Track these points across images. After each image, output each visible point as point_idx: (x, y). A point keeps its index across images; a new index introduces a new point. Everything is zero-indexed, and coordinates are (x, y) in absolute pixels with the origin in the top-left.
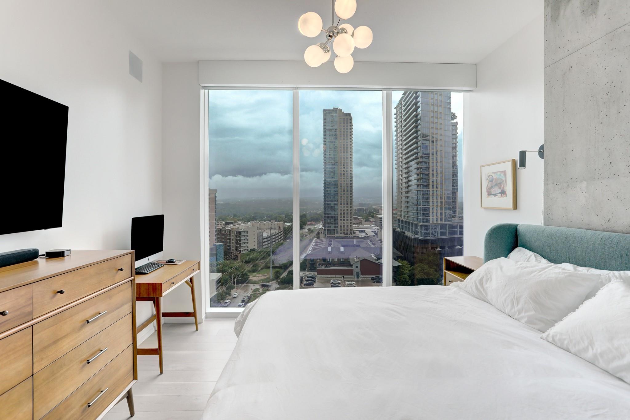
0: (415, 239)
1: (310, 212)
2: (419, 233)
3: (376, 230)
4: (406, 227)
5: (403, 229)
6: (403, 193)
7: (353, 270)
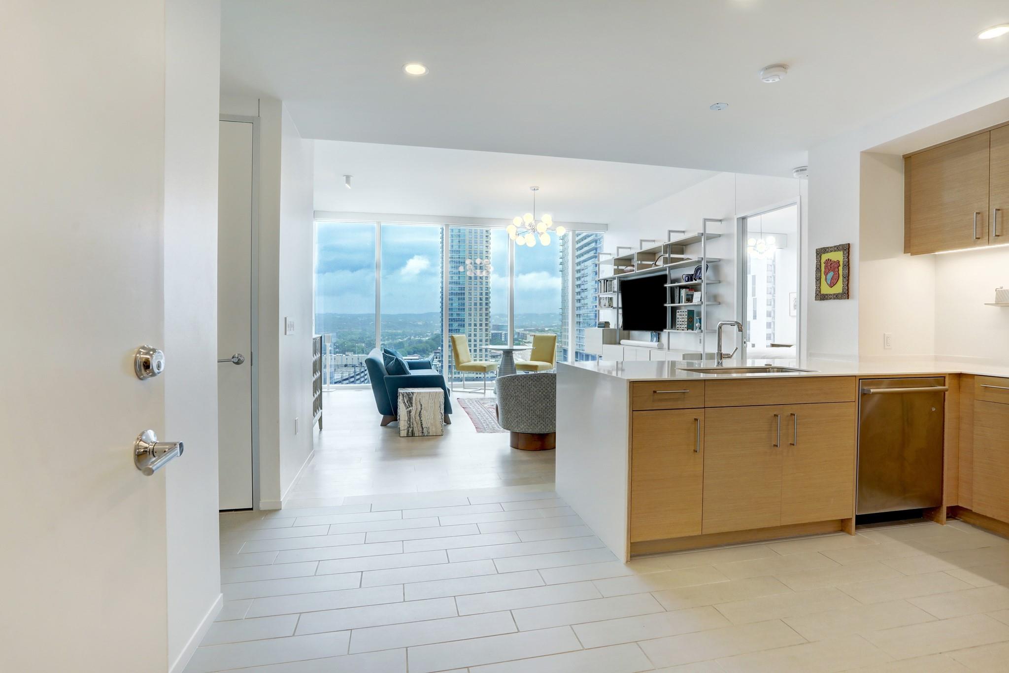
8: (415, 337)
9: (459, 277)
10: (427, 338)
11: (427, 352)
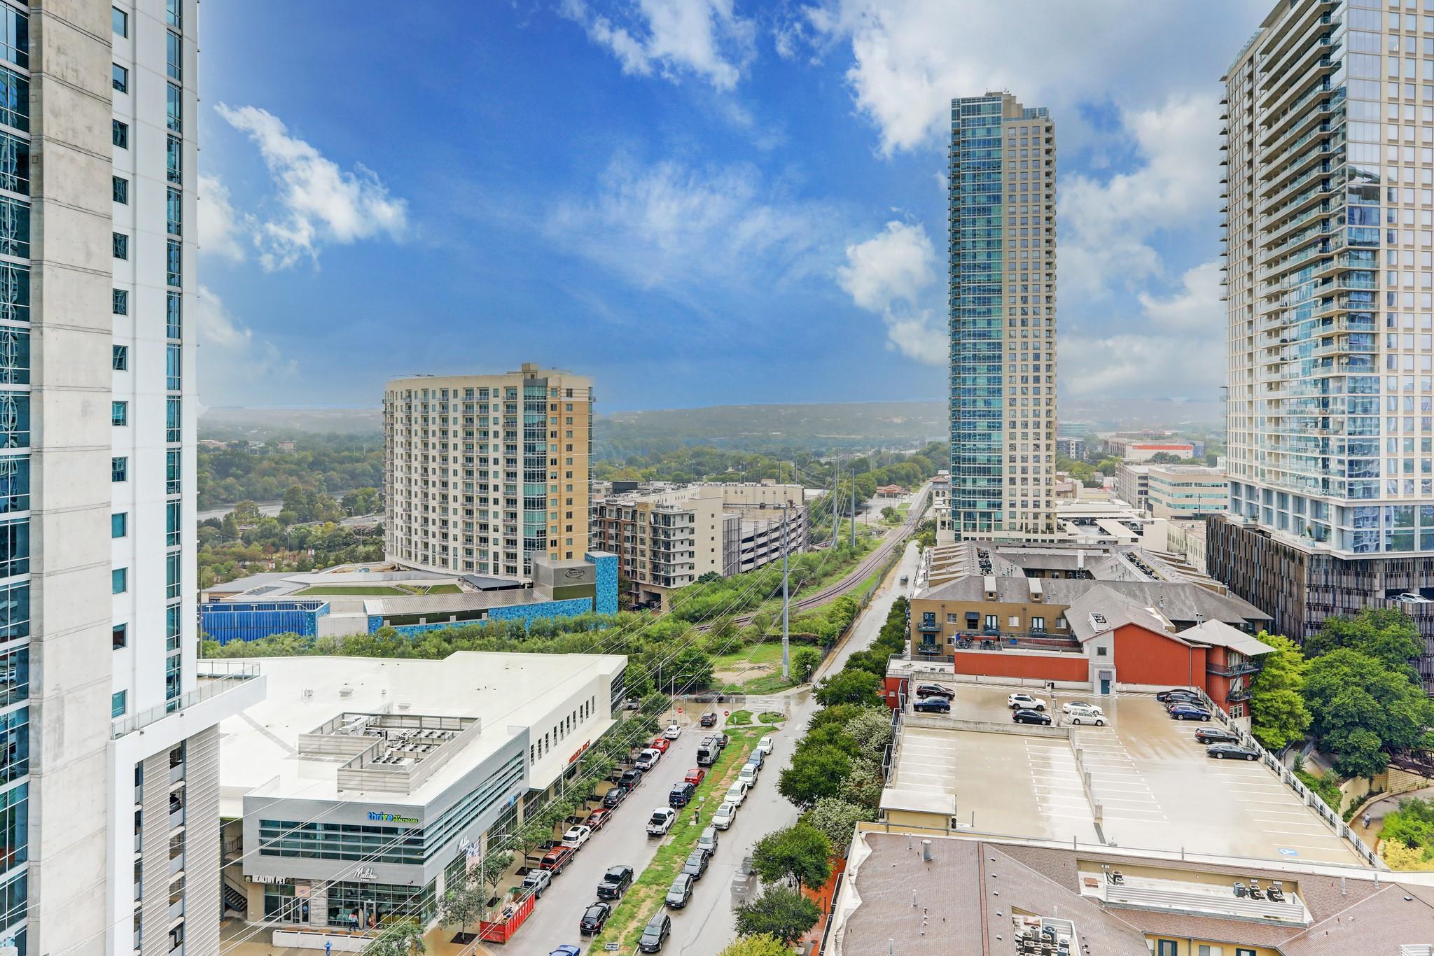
0: (1316, 559)
1: (879, 452)
2: (1334, 534)
3: (1137, 520)
4: (1268, 512)
5: (1254, 518)
6: (1257, 389)
7: (1087, 660)
8: (888, 448)
9: (989, 323)
10: (913, 451)
11: (915, 480)
